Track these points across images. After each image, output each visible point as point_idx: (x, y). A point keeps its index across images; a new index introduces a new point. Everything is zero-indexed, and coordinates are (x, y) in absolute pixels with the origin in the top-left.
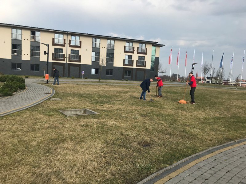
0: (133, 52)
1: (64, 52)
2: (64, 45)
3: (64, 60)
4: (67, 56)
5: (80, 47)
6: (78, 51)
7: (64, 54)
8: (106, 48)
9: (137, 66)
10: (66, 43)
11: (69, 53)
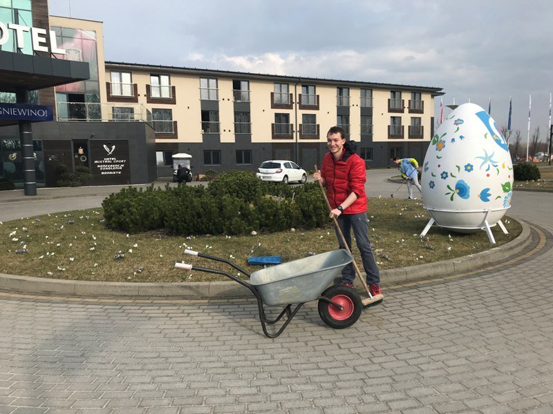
0: (402, 111)
1: (292, 121)
2: (290, 107)
3: (292, 138)
4: (296, 128)
5: (317, 108)
6: (314, 116)
7: (292, 125)
8: (359, 106)
9: (409, 138)
10: (294, 101)
11: (300, 121)
